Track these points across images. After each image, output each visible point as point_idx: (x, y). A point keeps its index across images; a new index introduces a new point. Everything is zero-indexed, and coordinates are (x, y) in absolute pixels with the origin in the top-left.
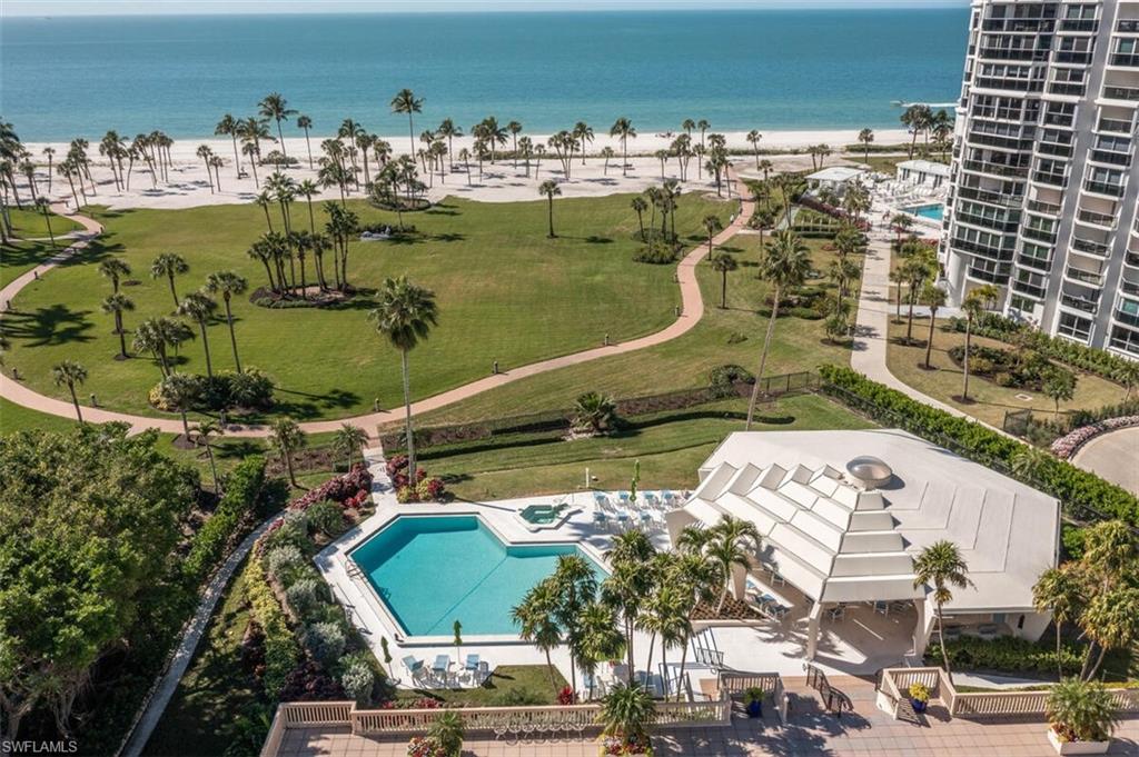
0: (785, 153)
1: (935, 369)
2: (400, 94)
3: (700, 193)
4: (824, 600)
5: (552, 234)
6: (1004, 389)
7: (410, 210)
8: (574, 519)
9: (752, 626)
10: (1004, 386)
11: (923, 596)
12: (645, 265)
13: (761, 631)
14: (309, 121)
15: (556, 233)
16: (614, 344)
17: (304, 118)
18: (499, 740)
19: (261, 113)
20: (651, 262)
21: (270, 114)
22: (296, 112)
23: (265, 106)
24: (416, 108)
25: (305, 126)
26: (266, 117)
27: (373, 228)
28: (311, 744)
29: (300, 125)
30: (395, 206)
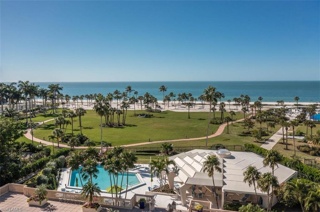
0: (274, 105)
1: (289, 150)
2: (162, 87)
3: (240, 112)
4: (186, 183)
5: (189, 118)
6: (312, 156)
7: (155, 112)
8: (141, 169)
9: (171, 196)
10: (312, 155)
11: (222, 186)
12: (212, 124)
13: (173, 197)
14: (137, 92)
15: (190, 117)
16: (189, 139)
17: (136, 92)
18: (60, 202)
19: (126, 91)
20: (213, 124)
21: (128, 91)
22: (134, 90)
23: (127, 89)
24: (165, 90)
25: (136, 94)
26: (127, 91)
27: (142, 114)
28: (11, 195)
29: (135, 93)
30: (151, 111)
